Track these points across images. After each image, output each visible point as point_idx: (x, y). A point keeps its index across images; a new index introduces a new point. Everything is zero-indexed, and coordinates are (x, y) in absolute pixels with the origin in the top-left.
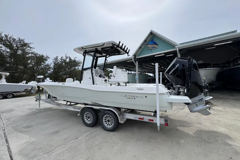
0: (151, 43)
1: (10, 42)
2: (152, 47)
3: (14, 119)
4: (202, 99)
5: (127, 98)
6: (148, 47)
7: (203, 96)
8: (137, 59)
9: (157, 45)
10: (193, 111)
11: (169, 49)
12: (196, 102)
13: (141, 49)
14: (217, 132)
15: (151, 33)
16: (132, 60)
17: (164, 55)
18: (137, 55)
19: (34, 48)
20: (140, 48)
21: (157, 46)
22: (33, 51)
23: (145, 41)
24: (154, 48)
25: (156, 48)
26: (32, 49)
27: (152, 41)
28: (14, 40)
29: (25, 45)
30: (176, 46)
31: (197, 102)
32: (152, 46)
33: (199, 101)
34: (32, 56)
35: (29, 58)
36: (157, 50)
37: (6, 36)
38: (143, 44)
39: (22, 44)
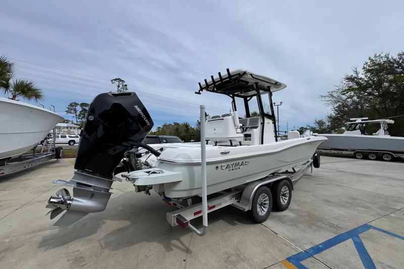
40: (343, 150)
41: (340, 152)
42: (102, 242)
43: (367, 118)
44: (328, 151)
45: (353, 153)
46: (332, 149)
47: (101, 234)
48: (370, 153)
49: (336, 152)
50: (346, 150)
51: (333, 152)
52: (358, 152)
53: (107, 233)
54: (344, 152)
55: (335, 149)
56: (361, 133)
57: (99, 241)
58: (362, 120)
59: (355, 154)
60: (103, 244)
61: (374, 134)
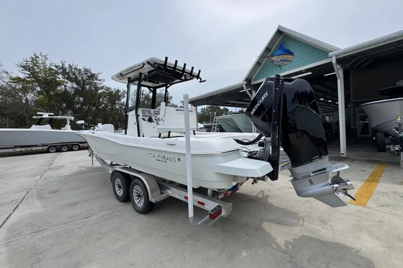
0: (279, 52)
1: (74, 74)
2: (281, 60)
3: (51, 179)
4: (325, 169)
5: (157, 160)
6: (273, 61)
7: (329, 162)
8: (254, 85)
9: (292, 54)
10: (305, 193)
11: (316, 62)
12: (310, 176)
13: (261, 66)
14: (350, 249)
15: (279, 32)
16: (242, 88)
17: (310, 73)
18: (253, 78)
19: (104, 80)
20: (258, 63)
21: (291, 56)
22: (103, 85)
23: (268, 49)
24: (286, 61)
25: (288, 61)
26: (102, 82)
27: (281, 47)
28: (80, 70)
29: (92, 76)
30: (331, 52)
31: (312, 174)
32: (281, 57)
33: (315, 174)
34: (104, 92)
35: (101, 95)
36: (292, 64)
37: (70, 66)
38: (263, 57)
39: (88, 76)
40: (33, 146)
41: (29, 149)
42: (301, 223)
43: (53, 114)
44: (11, 150)
45: (46, 148)
46: (16, 147)
47: (297, 231)
48: (62, 146)
49: (23, 149)
50: (36, 146)
51: (18, 150)
52: (51, 146)
53: (291, 228)
54: (34, 149)
55: (21, 147)
56: (51, 128)
57: (302, 226)
58: (49, 115)
59: (49, 148)
60: (301, 220)
61: (62, 128)
